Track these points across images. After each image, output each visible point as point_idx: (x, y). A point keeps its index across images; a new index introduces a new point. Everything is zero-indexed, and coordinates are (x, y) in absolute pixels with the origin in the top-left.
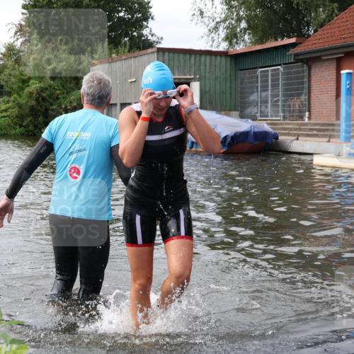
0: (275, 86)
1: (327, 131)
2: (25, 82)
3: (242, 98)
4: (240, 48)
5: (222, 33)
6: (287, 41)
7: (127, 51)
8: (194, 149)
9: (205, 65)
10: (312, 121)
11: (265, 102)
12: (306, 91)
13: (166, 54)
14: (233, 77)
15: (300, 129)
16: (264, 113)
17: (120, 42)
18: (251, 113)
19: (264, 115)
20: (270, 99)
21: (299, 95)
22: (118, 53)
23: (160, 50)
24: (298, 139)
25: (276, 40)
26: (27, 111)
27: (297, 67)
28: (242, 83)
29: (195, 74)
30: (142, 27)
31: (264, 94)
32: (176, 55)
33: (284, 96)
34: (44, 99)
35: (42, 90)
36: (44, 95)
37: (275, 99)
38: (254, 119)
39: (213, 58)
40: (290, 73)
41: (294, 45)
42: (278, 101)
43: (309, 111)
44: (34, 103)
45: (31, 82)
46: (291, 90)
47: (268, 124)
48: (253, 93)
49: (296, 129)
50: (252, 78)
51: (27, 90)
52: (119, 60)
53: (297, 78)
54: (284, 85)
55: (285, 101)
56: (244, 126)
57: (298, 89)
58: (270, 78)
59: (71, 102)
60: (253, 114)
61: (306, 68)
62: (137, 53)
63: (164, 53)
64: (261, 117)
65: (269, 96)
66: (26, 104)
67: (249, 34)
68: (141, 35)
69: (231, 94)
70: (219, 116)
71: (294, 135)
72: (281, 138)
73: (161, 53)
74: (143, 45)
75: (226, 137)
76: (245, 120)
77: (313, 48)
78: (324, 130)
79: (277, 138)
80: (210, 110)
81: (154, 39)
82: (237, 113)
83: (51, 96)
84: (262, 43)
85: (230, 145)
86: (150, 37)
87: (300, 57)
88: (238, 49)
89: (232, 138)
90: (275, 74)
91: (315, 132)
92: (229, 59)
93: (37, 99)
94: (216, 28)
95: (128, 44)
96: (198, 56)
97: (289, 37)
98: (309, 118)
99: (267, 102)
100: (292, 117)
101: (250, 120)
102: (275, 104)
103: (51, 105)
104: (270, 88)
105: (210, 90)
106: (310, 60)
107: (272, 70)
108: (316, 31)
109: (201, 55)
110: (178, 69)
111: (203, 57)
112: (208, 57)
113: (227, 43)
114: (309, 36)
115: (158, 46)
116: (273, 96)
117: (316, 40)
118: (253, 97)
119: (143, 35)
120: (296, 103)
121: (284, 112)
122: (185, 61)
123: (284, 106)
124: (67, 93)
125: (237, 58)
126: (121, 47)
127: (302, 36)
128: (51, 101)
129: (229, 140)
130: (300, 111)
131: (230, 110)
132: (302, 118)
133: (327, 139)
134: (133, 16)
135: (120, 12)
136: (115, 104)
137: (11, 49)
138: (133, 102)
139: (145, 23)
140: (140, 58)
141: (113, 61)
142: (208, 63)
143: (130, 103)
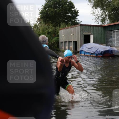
3: (107, 40)
4: (106, 24)
7: (70, 25)
8: (91, 55)
9: (95, 30)
11: (114, 41)
13: (83, 26)
14: (104, 33)
18: (109, 44)
19: (114, 45)
22: (68, 26)
23: (81, 25)
25: (118, 22)
28: (107, 35)
29: (92, 33)
32: (86, 27)
39: (98, 27)
47: (115, 48)
48: (110, 38)
50: (110, 33)
52: (68, 28)
56: (108, 48)
58: (116, 34)
59: (53, 41)
62: (74, 26)
63: (82, 26)
67: (109, 20)
68: (75, 21)
69: (103, 38)
70: (99, 45)
73: (81, 26)
74: (76, 24)
75: (102, 52)
76: (108, 46)
80: (96, 43)
81: (79, 22)
82: (105, 44)
84: (113, 23)
85: (103, 54)
86: (78, 21)
89: (104, 52)
92: (103, 28)
101: (110, 47)
104: (116, 37)
105: (97, 37)
107: (116, 31)
109: (94, 26)
110: (87, 31)
111: (94, 27)
112: (96, 27)
118: (110, 40)
122: (89, 29)
124: (52, 38)
125: (105, 27)
126: (68, 24)
129: (103, 53)
131: (103, 44)
134: (73, 15)
135: (69, 14)
136: (67, 42)
137: (35, 25)
138: (72, 41)
139: (76, 17)
140: (75, 28)
141: (66, 28)
142: (96, 29)
143: (71, 42)
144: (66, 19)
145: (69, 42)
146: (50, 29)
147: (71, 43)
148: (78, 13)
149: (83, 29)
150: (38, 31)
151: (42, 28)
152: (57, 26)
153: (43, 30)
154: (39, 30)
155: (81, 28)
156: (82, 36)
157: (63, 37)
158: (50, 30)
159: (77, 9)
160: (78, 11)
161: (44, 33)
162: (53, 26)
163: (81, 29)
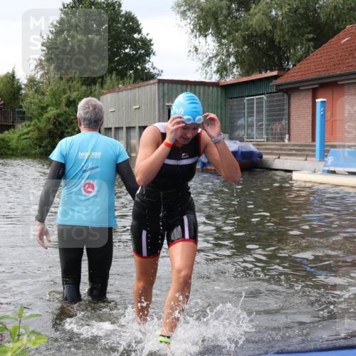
0: (259, 112)
1: (304, 151)
2: (44, 109)
3: (231, 122)
4: (229, 80)
5: (214, 67)
6: (269, 74)
7: (132, 81)
10: (292, 143)
11: (250, 126)
12: (286, 117)
13: (166, 84)
14: (223, 105)
15: (281, 150)
16: (250, 135)
17: (126, 74)
18: (239, 135)
19: (250, 137)
20: (255, 123)
21: (280, 120)
22: (124, 84)
23: (160, 81)
24: (279, 158)
25: (261, 73)
26: (46, 133)
27: (279, 96)
28: (231, 110)
30: (145, 62)
31: (250, 119)
32: (174, 85)
33: (267, 120)
34: (60, 124)
35: (59, 115)
36: (60, 120)
37: (260, 123)
38: (242, 140)
39: (206, 88)
40: (273, 101)
41: (275, 77)
42: (262, 125)
43: (289, 134)
44: (51, 126)
45: (49, 108)
46: (273, 115)
47: (254, 145)
48: (240, 118)
49: (277, 150)
50: (240, 105)
51: (45, 116)
52: (125, 90)
53: (279, 105)
54: (267, 111)
55: (268, 125)
56: (233, 146)
57: (279, 115)
58: (255, 105)
60: (241, 136)
61: (286, 97)
62: (141, 84)
63: (164, 84)
64: (247, 138)
65: (255, 121)
66: (45, 127)
67: (238, 67)
71: (277, 154)
72: (264, 157)
73: (161, 84)
74: (146, 77)
76: (234, 141)
77: (292, 80)
78: (302, 150)
79: (261, 157)
81: (155, 71)
82: (227, 135)
83: (66, 120)
84: (249, 75)
86: (152, 70)
87: (281, 88)
88: (228, 80)
90: (260, 102)
91: (294, 152)
92: (219, 89)
93: (54, 124)
94: (209, 63)
95: (133, 76)
96: (193, 87)
97: (272, 70)
98: (289, 140)
99: (252, 126)
100: (274, 139)
101: (238, 142)
102: (260, 128)
103: (67, 128)
104: (255, 114)
106: (290, 90)
107: (257, 99)
108: (294, 65)
109: (195, 85)
111: (197, 88)
112: (202, 88)
113: (218, 75)
114: (289, 69)
115: (159, 78)
116: (258, 121)
117: (295, 73)
118: (241, 122)
119: (145, 69)
120: (278, 127)
121: (267, 135)
123: (267, 129)
125: (227, 88)
126: (127, 78)
127: (283, 70)
128: (66, 125)
130: (281, 134)
132: (282, 139)
133: (304, 158)
134: (137, 52)
135: (126, 48)
136: (122, 128)
137: (32, 81)
138: (137, 126)
139: (147, 58)
140: (143, 88)
141: (120, 90)
142: (202, 93)
143: (134, 127)
144: (119, 63)
145: (129, 129)
146: (74, 91)
147: (132, 130)
148: (152, 47)
149: (166, 92)
150: (39, 97)
151: (52, 89)
152: (95, 84)
153: (54, 95)
154: (43, 94)
155: (161, 89)
156: (164, 112)
157: (111, 114)
158: (75, 93)
159: (147, 35)
160: (151, 40)
161: (56, 104)
162: (83, 84)
163: (161, 93)
